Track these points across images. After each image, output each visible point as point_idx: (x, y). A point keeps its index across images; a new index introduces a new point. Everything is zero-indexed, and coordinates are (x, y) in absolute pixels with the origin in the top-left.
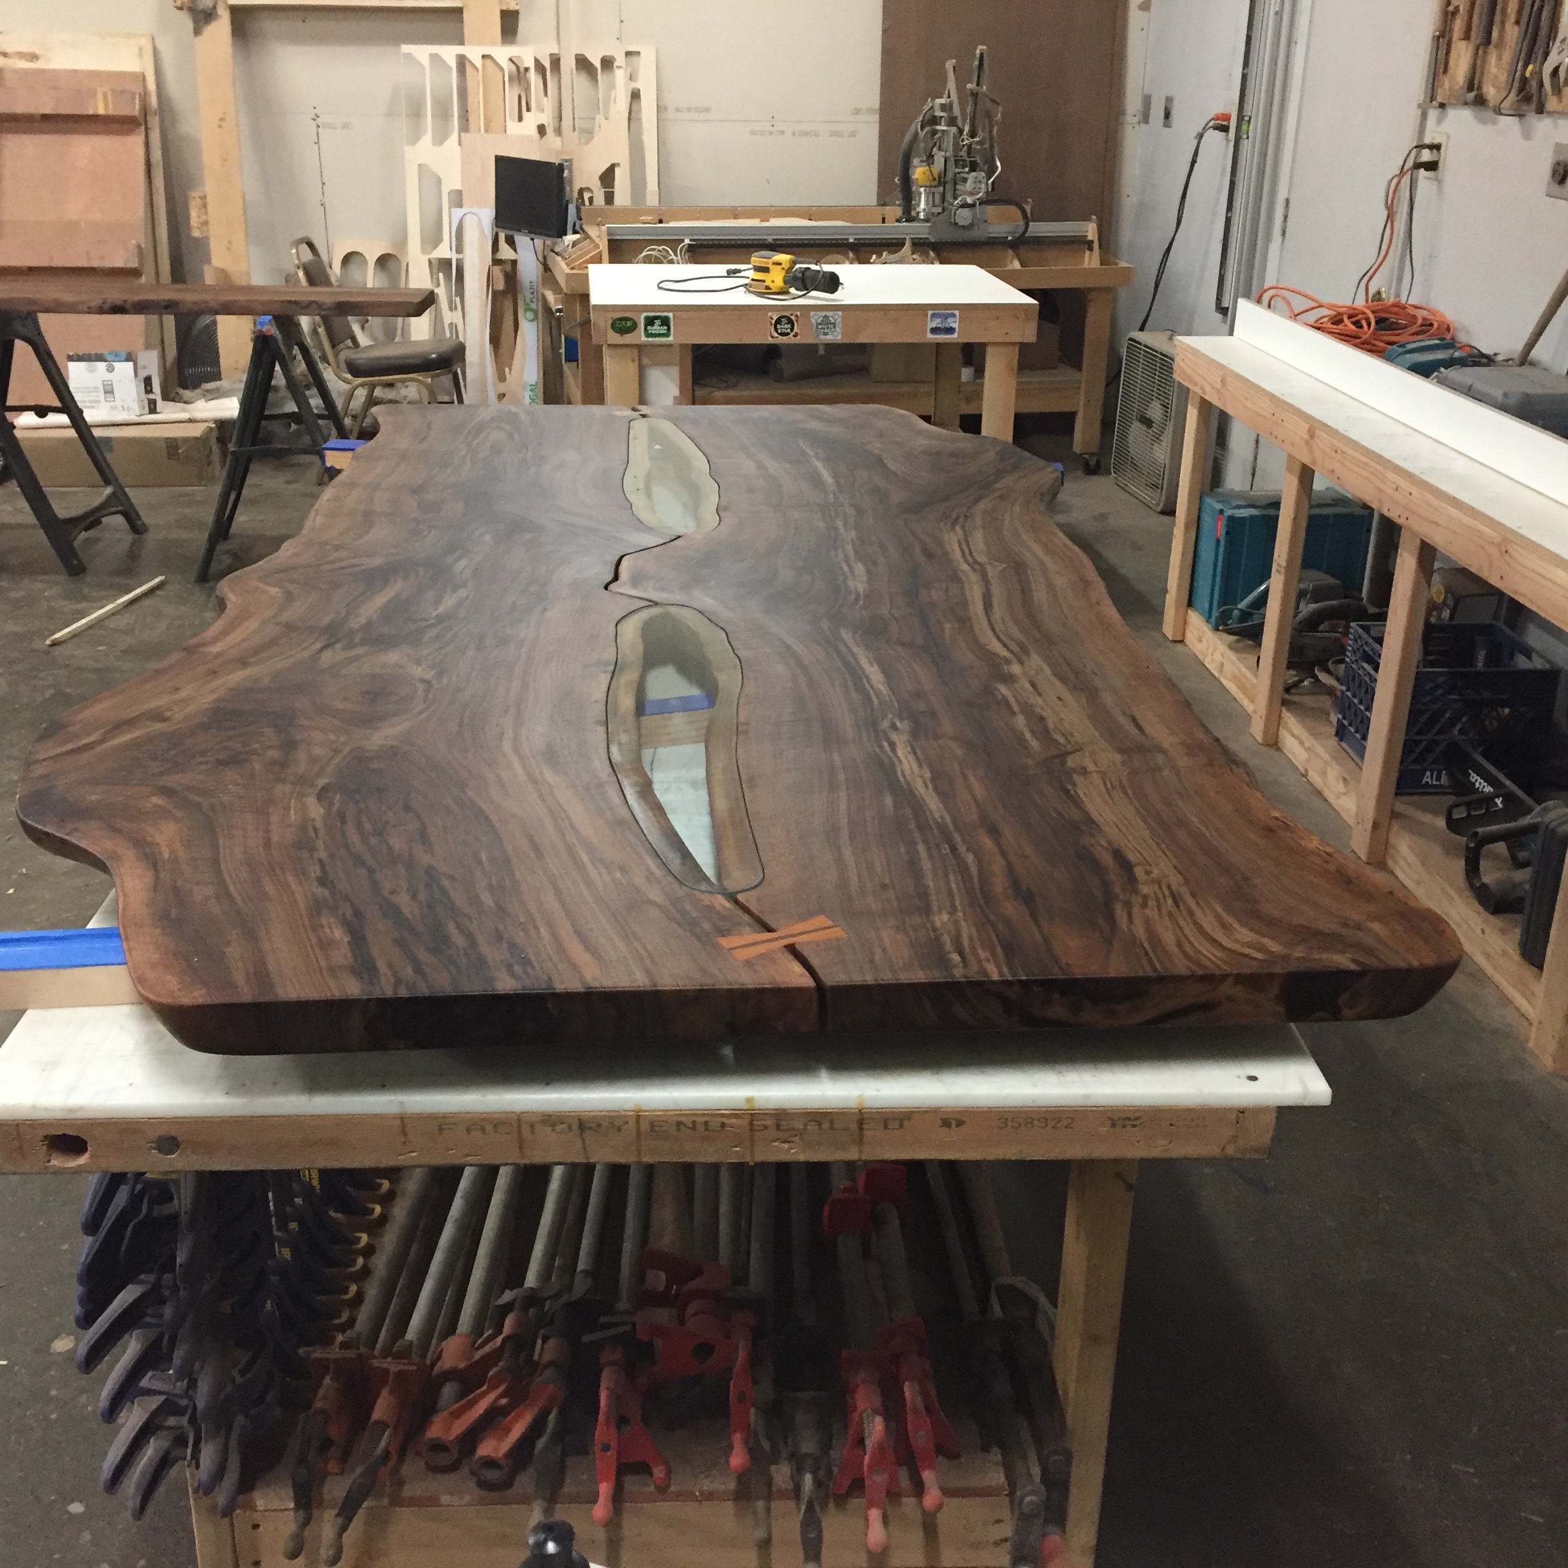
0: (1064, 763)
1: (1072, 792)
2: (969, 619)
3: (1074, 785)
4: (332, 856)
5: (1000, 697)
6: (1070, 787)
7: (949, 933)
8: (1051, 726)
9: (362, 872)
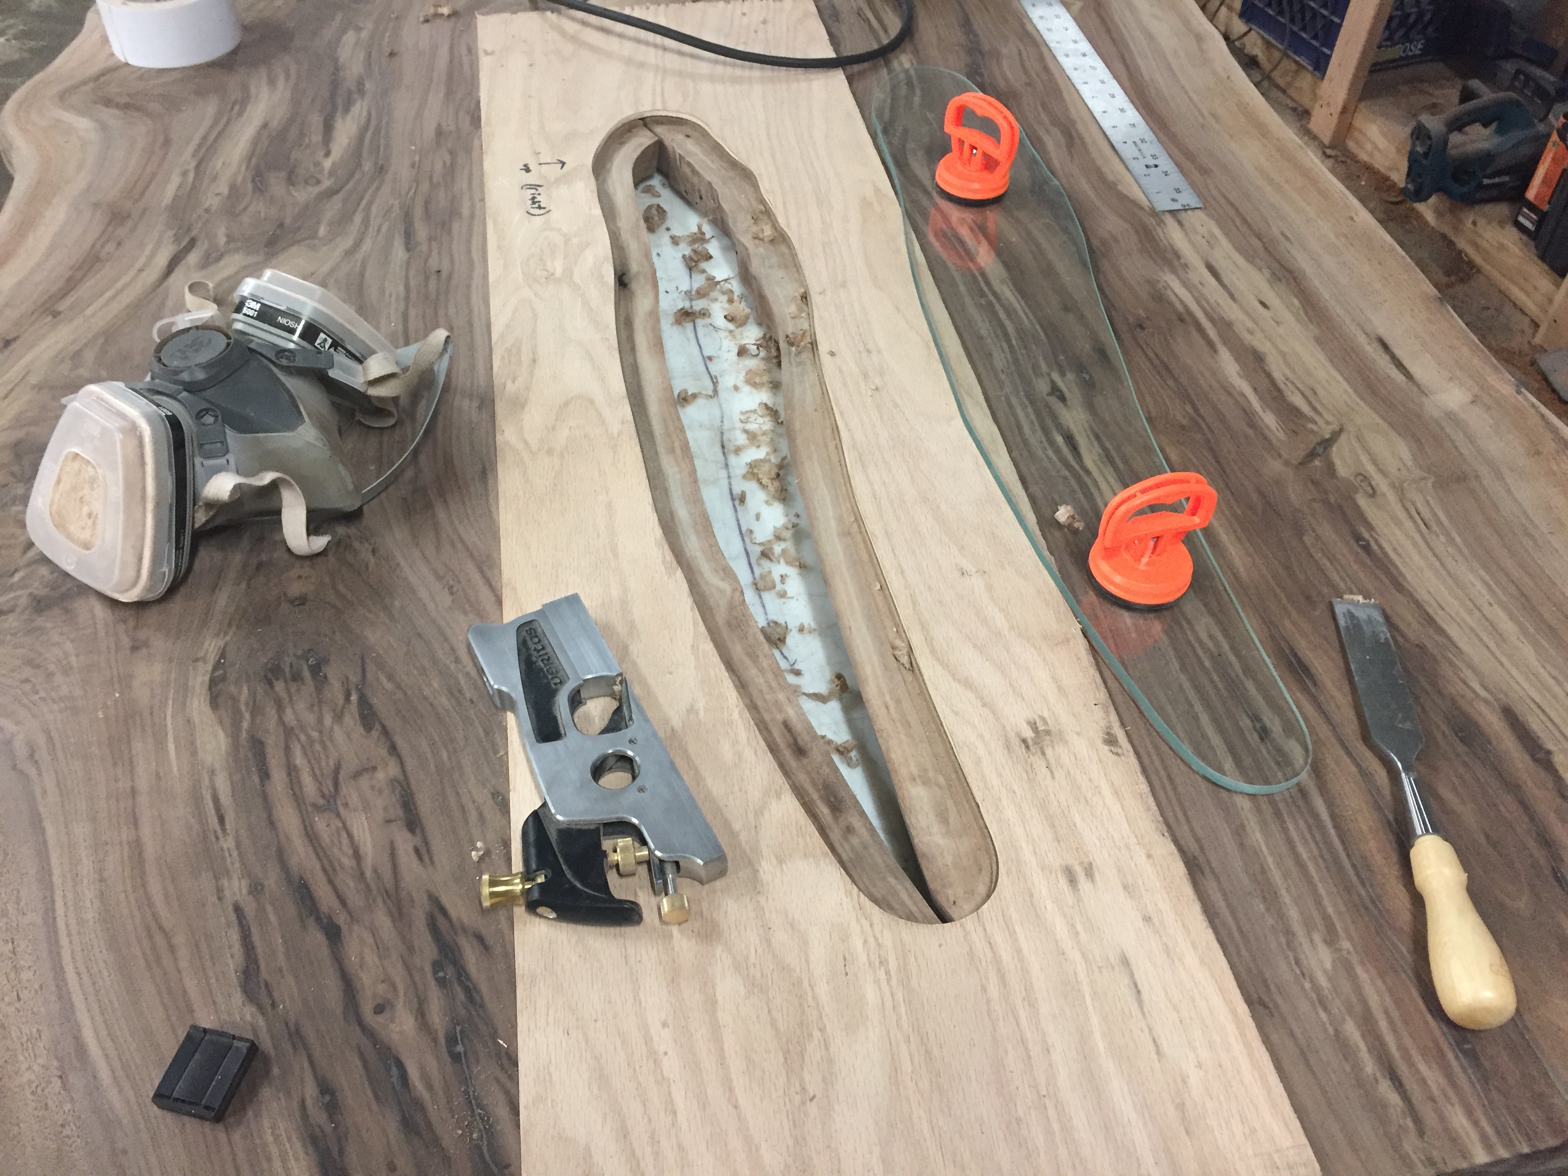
0: (1331, 469)
1: (1373, 543)
2: (1073, 123)
3: (1370, 527)
4: (256, 889)
5: (1180, 309)
6: (1366, 535)
7: (1350, 1010)
8: (1277, 375)
9: (316, 937)
